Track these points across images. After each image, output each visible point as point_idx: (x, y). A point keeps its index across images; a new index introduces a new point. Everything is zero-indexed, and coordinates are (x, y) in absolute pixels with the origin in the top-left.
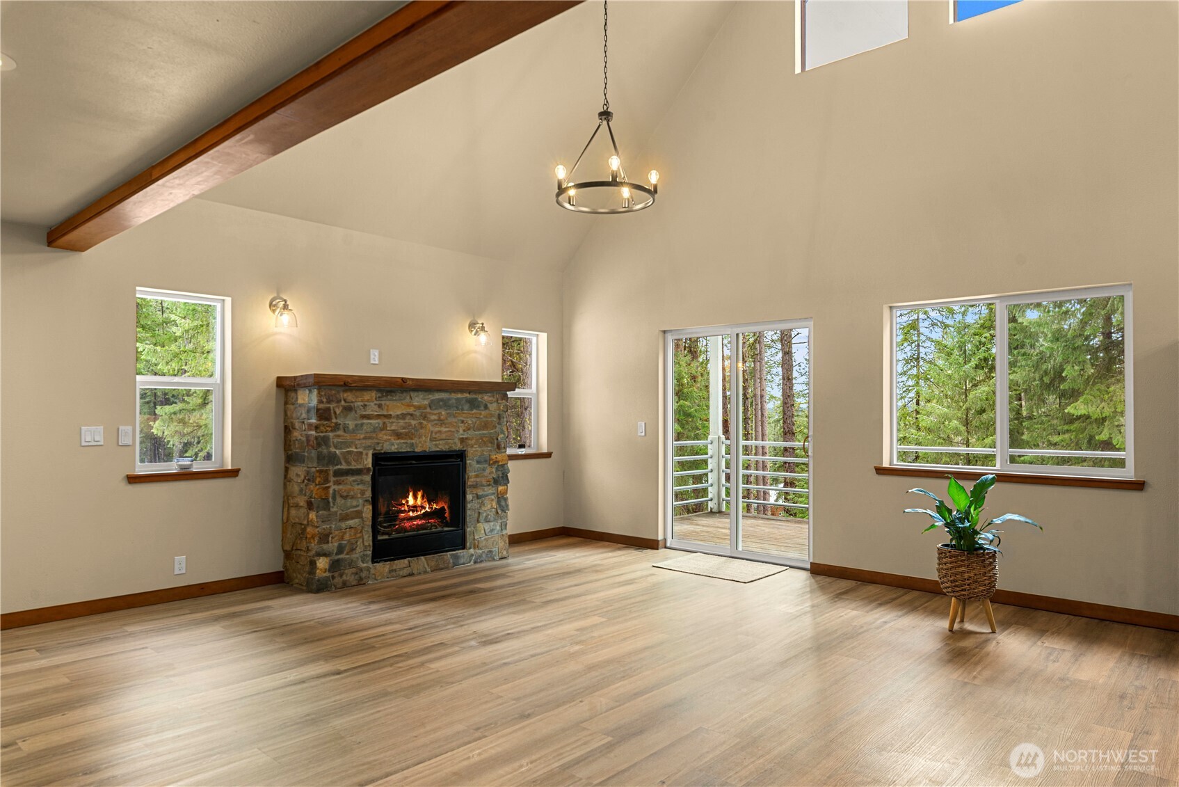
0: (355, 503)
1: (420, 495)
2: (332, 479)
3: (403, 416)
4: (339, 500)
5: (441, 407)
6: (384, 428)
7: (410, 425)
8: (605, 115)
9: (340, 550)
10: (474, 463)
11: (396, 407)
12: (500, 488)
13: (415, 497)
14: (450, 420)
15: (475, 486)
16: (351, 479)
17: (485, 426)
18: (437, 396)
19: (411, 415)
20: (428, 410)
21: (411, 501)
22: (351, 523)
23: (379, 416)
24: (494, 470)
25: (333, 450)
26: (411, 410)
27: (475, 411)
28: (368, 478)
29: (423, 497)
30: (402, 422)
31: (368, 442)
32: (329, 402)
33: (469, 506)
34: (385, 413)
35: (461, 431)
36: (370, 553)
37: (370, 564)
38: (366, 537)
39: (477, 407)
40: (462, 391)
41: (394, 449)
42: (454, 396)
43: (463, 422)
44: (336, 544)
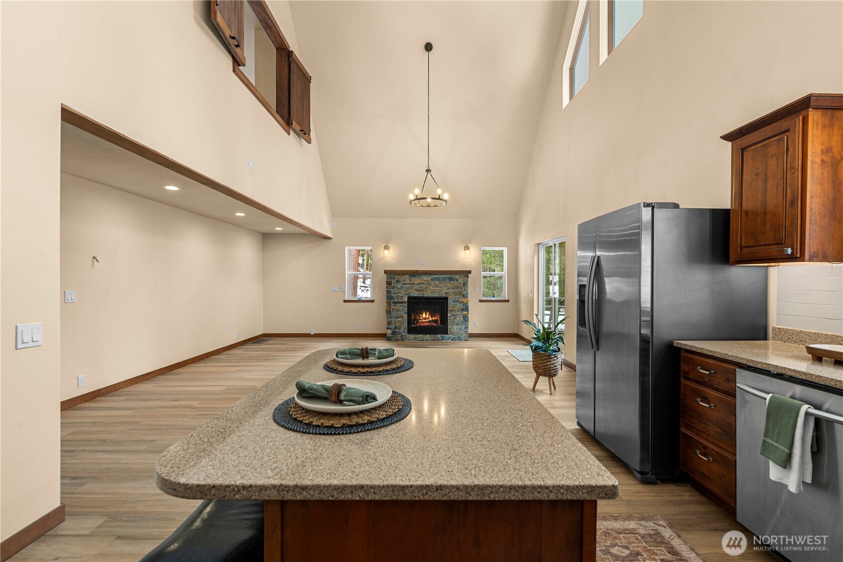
0: (400, 313)
1: (428, 314)
2: (392, 304)
3: (420, 284)
4: (394, 311)
5: (436, 280)
6: (412, 288)
7: (422, 287)
8: (428, 171)
9: (396, 328)
10: (452, 302)
11: (416, 280)
12: (464, 313)
13: (426, 315)
14: (440, 285)
15: (452, 311)
16: (399, 305)
17: (457, 288)
18: (434, 276)
19: (423, 283)
20: (430, 281)
21: (424, 316)
22: (399, 319)
23: (410, 284)
24: (462, 305)
25: (392, 295)
26: (423, 282)
27: (452, 282)
28: (406, 305)
29: (429, 315)
30: (419, 286)
31: (406, 292)
32: (391, 279)
33: (449, 318)
34: (412, 282)
35: (445, 289)
36: (406, 330)
37: (407, 334)
38: (405, 325)
39: (453, 280)
40: (446, 274)
41: (416, 295)
42: (441, 276)
43: (446, 286)
44: (394, 326)
